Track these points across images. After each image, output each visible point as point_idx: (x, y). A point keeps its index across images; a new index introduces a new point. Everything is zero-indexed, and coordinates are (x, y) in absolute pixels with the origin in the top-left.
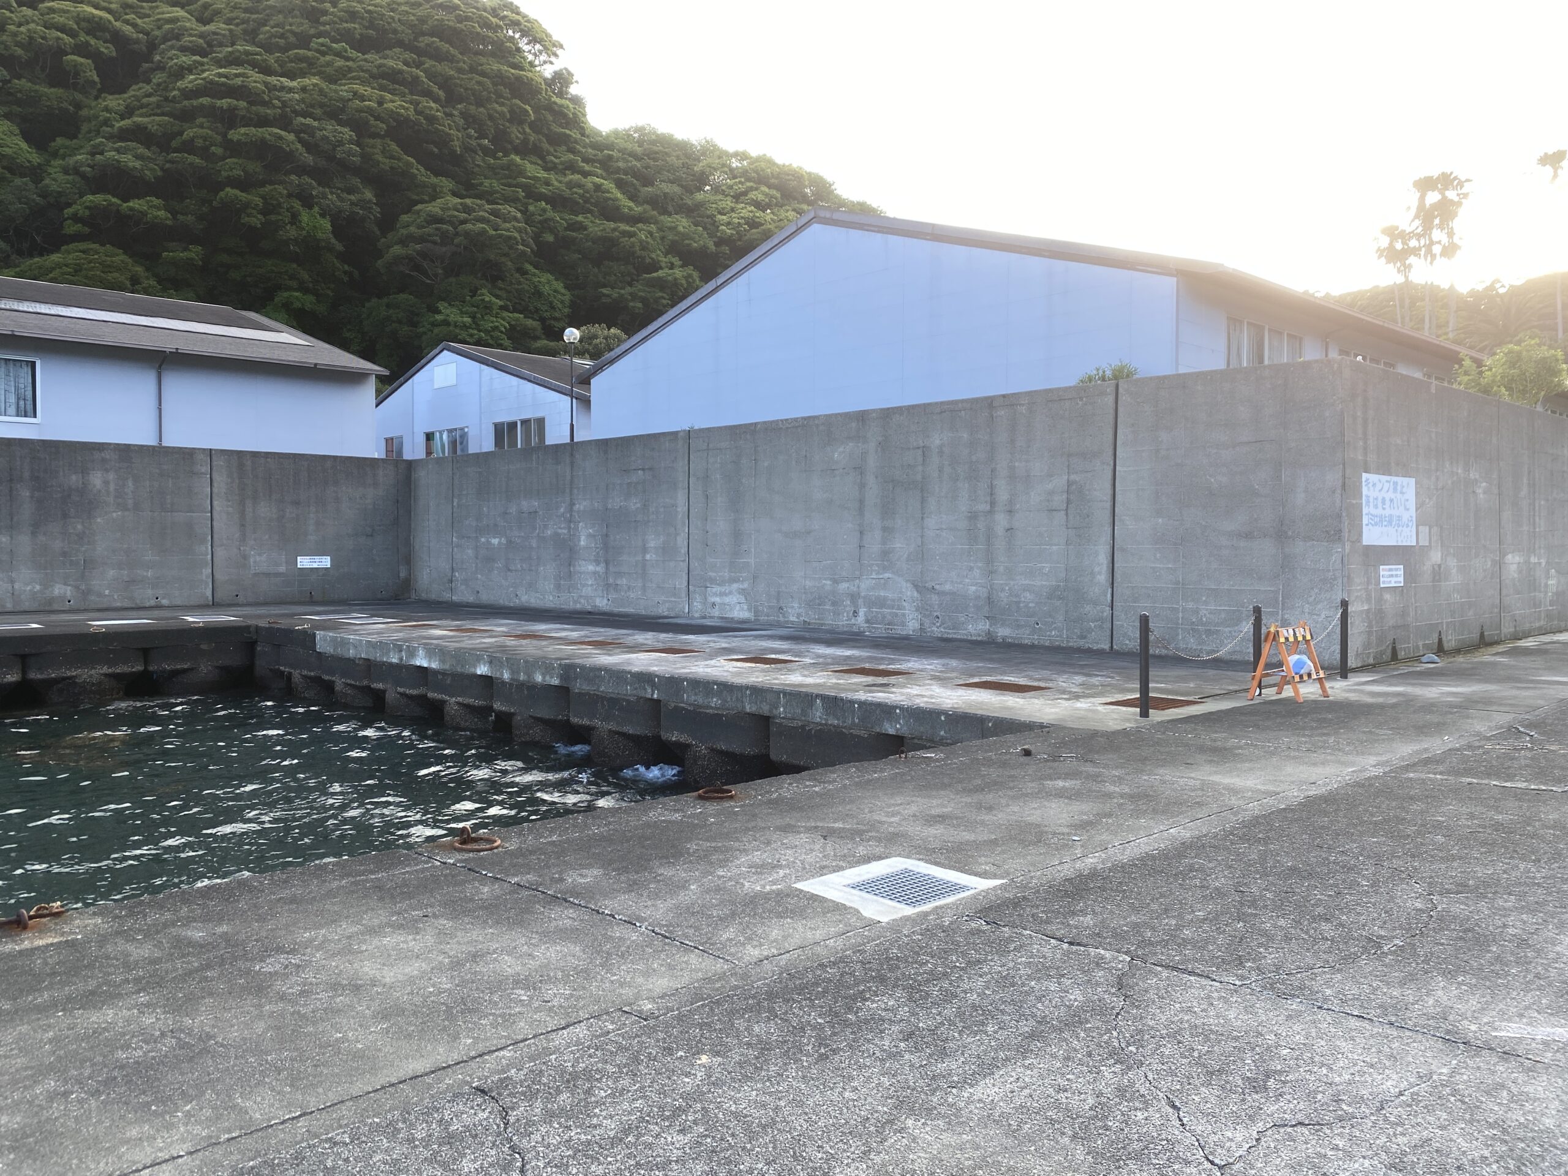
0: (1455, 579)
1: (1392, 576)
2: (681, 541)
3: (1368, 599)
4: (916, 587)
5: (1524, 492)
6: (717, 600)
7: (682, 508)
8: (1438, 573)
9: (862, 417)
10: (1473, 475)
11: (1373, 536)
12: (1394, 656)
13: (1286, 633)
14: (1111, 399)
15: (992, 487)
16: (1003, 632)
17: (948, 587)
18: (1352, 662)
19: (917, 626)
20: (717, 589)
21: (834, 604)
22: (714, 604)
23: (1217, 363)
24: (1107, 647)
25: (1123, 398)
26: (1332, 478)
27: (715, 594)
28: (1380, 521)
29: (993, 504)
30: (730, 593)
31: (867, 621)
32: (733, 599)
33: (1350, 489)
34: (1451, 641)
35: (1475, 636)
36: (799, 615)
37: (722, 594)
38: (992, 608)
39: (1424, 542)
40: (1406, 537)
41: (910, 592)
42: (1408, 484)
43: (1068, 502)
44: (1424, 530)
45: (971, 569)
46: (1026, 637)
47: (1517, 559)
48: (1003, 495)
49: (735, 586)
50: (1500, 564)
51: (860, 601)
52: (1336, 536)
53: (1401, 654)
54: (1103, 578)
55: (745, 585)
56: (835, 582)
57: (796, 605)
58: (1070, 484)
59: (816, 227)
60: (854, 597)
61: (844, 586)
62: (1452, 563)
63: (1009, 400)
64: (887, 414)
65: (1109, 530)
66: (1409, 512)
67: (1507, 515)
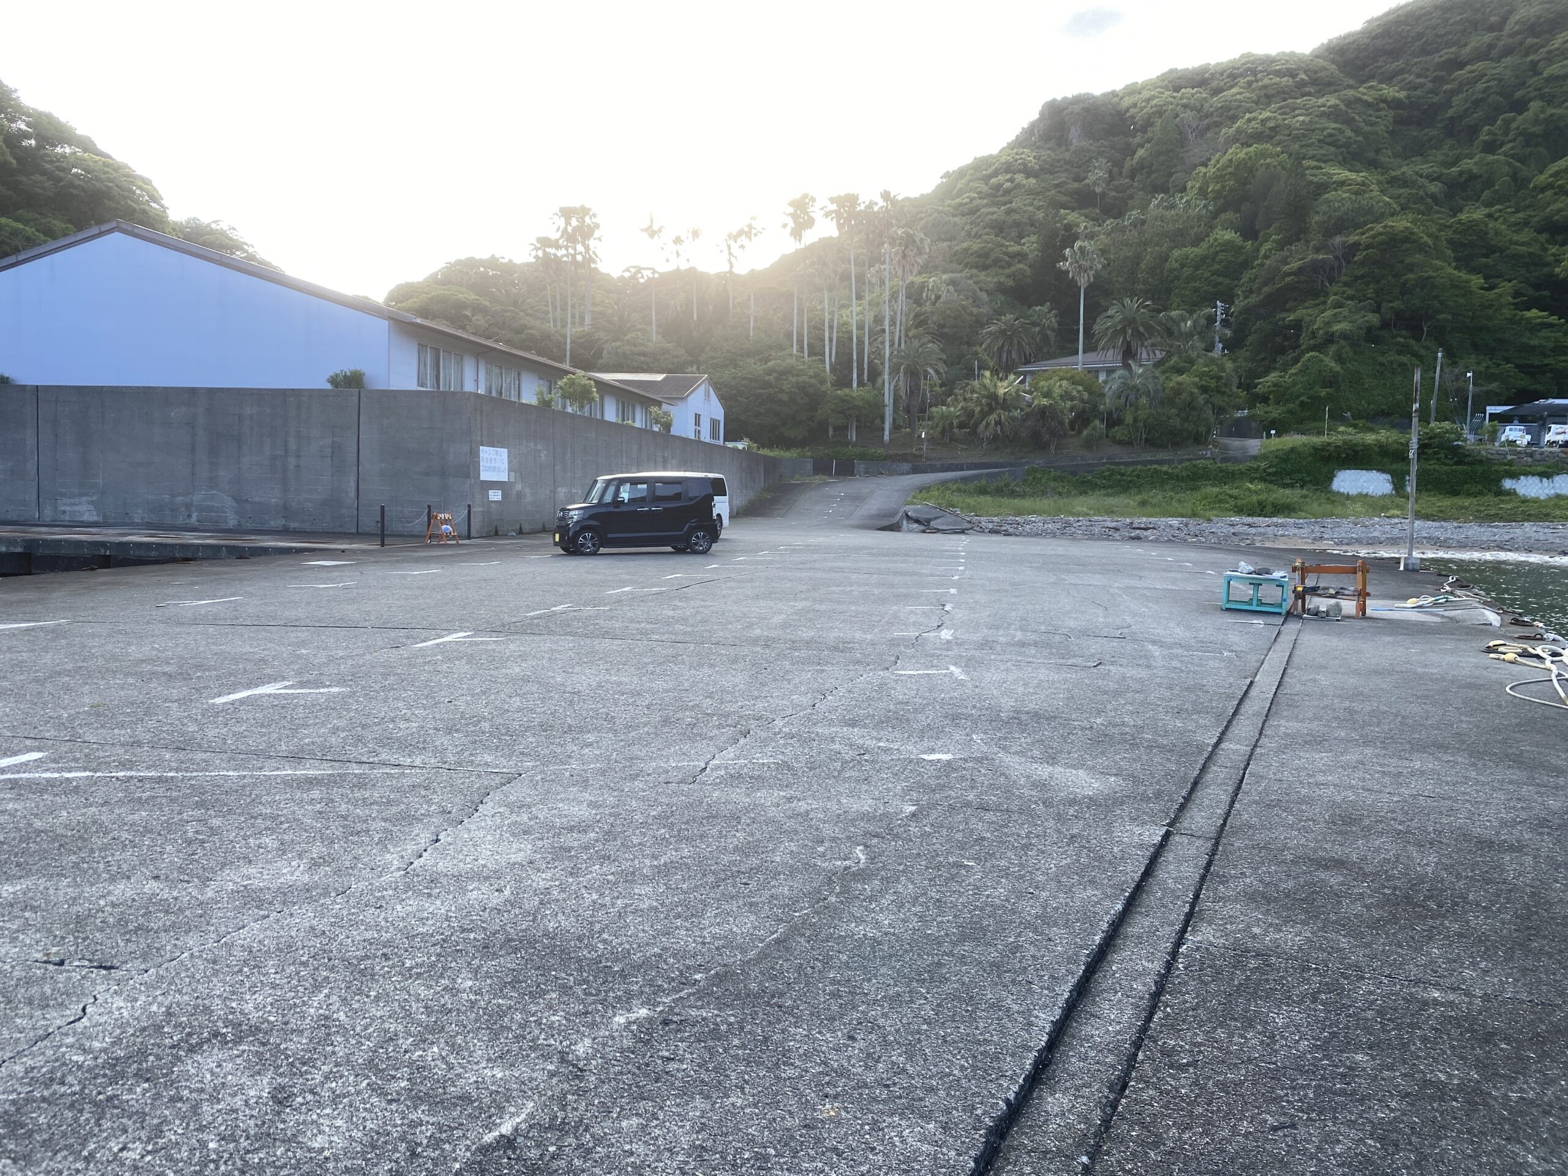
0: (529, 498)
1: (495, 495)
2: (31, 466)
3: (483, 506)
4: (234, 499)
5: (569, 455)
6: (68, 508)
7: (31, 442)
8: (520, 495)
9: (193, 391)
10: (539, 447)
11: (485, 476)
12: (496, 534)
13: (441, 516)
14: (356, 399)
15: (286, 441)
16: (293, 525)
17: (257, 499)
18: (473, 534)
19: (236, 523)
20: (65, 500)
21: (172, 510)
22: (64, 512)
23: (413, 386)
24: (355, 531)
25: (363, 399)
26: (466, 448)
27: (66, 504)
28: (489, 469)
29: (286, 451)
30: (80, 504)
31: (198, 521)
32: (83, 508)
33: (475, 455)
34: (526, 528)
35: (540, 527)
36: (142, 518)
37: (71, 505)
38: (286, 511)
39: (512, 480)
40: (503, 477)
41: (229, 502)
42: (504, 452)
43: (333, 452)
44: (513, 474)
45: (273, 489)
46: (308, 527)
47: (564, 490)
48: (293, 445)
49: (85, 499)
50: (554, 492)
51: (193, 509)
52: (467, 476)
53: (500, 533)
54: (353, 494)
55: (95, 498)
56: (173, 496)
57: (140, 511)
58: (333, 443)
59: (117, 235)
60: (188, 506)
61: (180, 499)
62: (527, 490)
63: (297, 393)
64: (212, 392)
65: (355, 468)
66: (505, 465)
67: (558, 468)
